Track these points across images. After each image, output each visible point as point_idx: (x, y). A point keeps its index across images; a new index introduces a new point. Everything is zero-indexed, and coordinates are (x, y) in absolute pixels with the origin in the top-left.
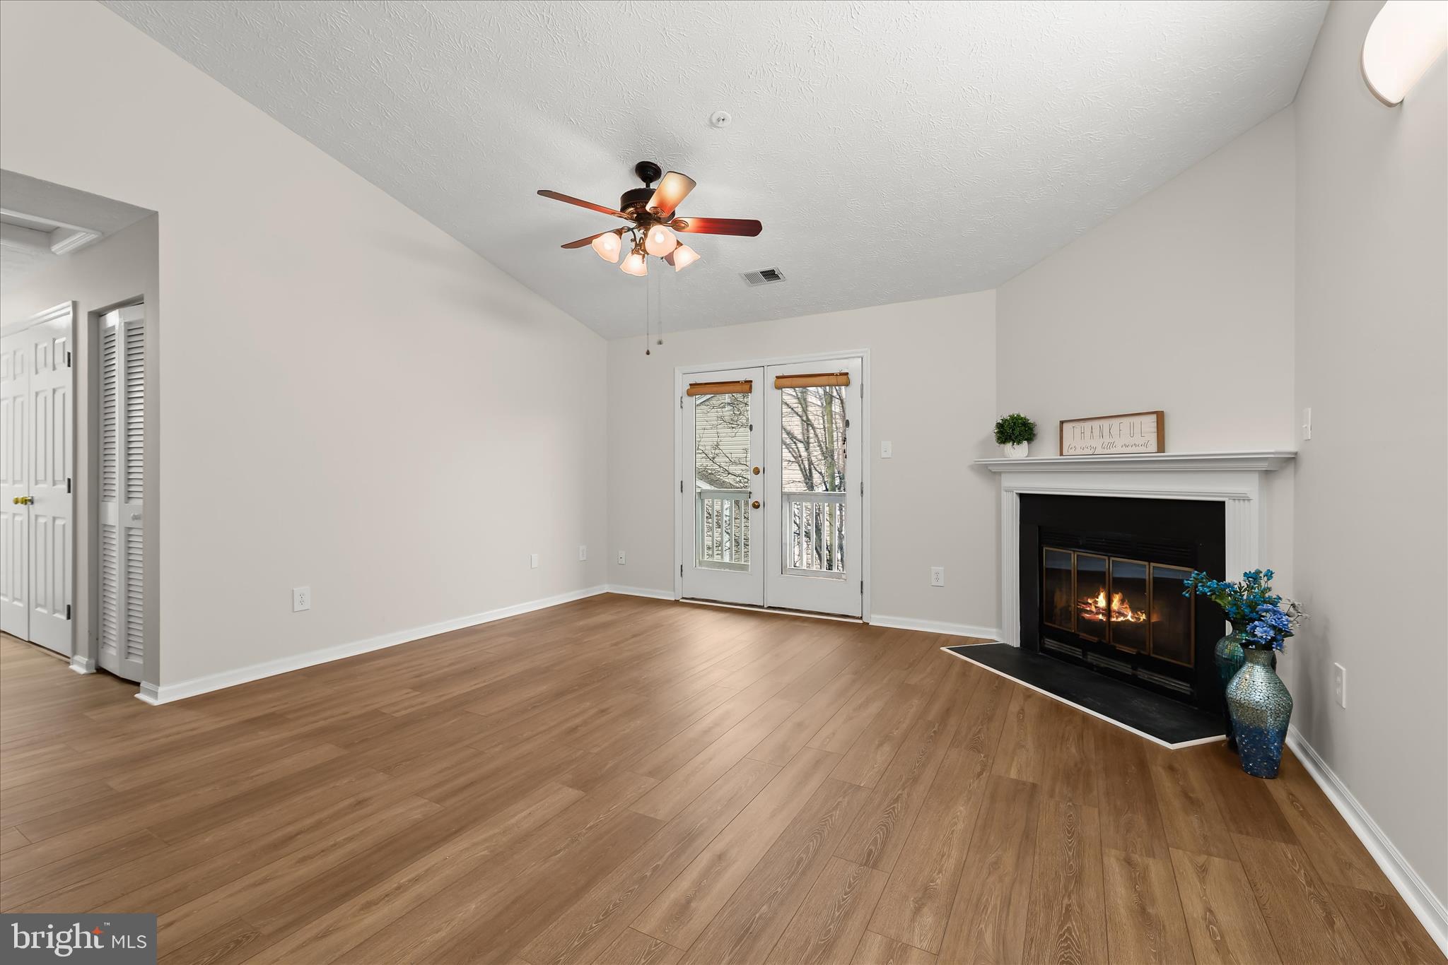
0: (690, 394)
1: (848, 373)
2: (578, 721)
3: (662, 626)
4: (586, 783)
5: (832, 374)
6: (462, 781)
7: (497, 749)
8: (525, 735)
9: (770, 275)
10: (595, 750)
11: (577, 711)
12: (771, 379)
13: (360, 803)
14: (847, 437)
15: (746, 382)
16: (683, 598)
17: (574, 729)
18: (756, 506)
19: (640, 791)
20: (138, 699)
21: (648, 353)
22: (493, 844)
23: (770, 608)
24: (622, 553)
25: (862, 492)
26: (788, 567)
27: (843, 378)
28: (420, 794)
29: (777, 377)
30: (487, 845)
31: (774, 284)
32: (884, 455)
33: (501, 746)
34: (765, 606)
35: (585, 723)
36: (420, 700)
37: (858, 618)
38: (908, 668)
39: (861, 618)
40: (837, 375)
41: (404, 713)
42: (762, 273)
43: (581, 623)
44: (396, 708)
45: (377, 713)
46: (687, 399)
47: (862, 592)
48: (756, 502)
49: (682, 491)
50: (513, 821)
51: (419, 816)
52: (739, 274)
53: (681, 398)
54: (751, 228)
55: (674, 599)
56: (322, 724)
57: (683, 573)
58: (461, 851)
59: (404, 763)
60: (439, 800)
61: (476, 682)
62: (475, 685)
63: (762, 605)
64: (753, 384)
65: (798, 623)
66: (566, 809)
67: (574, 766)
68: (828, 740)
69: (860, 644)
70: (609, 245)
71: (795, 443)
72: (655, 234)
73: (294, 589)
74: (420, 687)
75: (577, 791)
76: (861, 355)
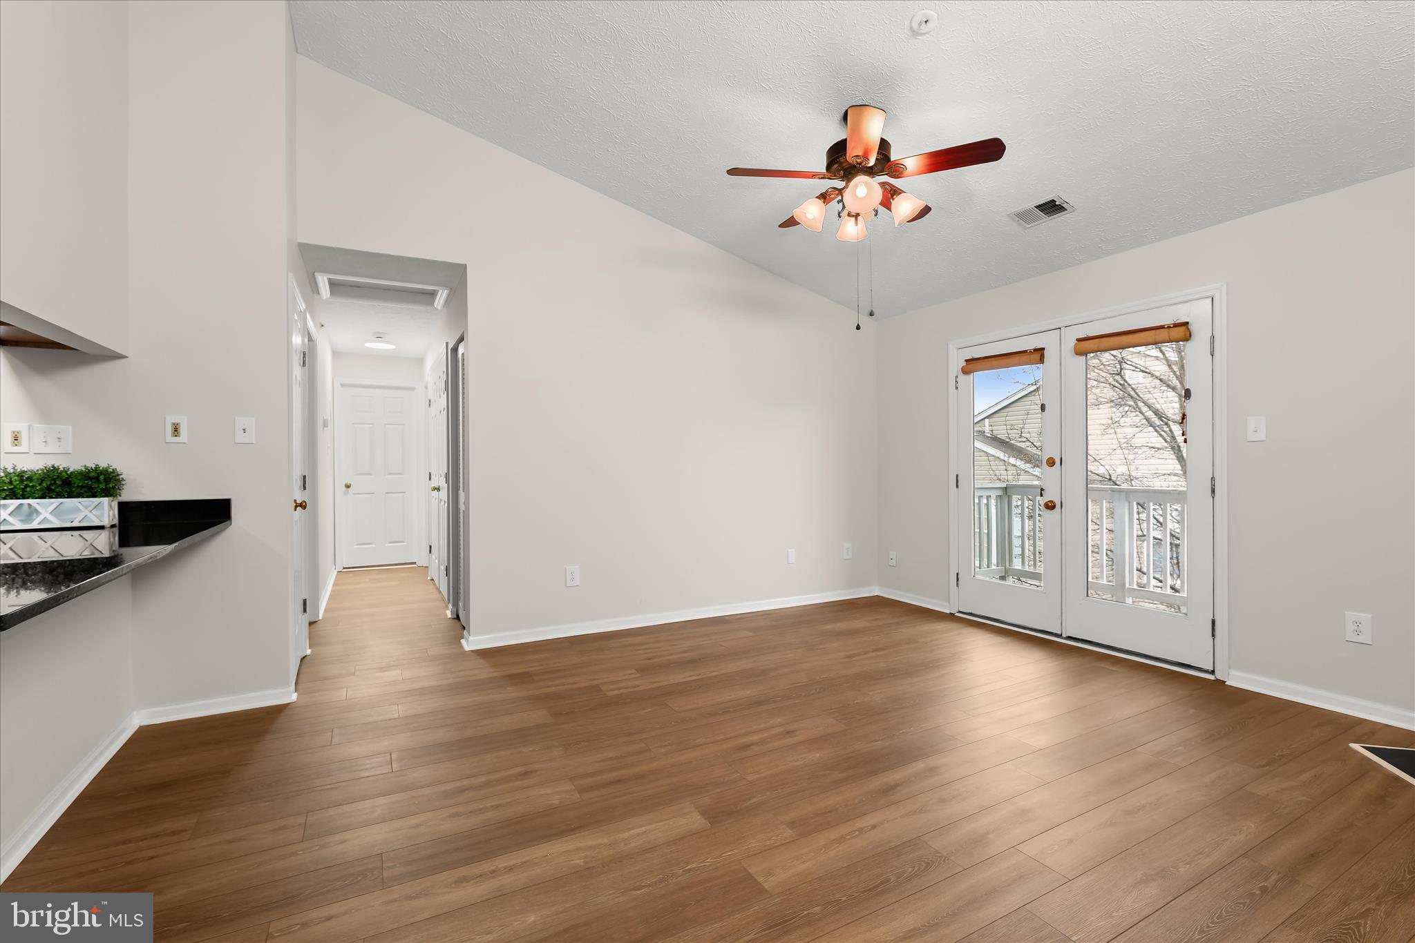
0: (965, 371)
1: (1187, 323)
2: (756, 738)
3: (917, 642)
4: (715, 815)
5: (1162, 327)
6: (613, 775)
7: (663, 750)
8: (697, 741)
9: (1051, 208)
10: (750, 778)
11: (762, 726)
12: (1070, 343)
13: (526, 774)
14: (1187, 413)
15: (1036, 350)
16: (959, 612)
17: (746, 747)
18: (1050, 506)
19: (768, 843)
20: (461, 643)
21: (858, 328)
22: (593, 855)
23: (1069, 638)
24: (893, 555)
25: (1213, 491)
26: (1127, 586)
27: (1181, 332)
28: (572, 779)
29: (1079, 340)
30: (588, 853)
31: (1058, 219)
32: (1252, 436)
33: (669, 747)
34: (1064, 635)
35: (762, 742)
36: (637, 683)
37: (1206, 671)
38: (1264, 766)
39: (1213, 672)
40: (1170, 327)
41: (616, 692)
42: (1037, 207)
43: (829, 627)
44: (612, 687)
45: (597, 688)
46: (962, 378)
47: (1213, 635)
48: (1051, 501)
49: (957, 486)
50: (626, 835)
51: (557, 802)
52: (1008, 215)
53: (957, 377)
54: (990, 150)
55: (948, 611)
56: (552, 689)
57: (959, 582)
58: (563, 852)
59: (582, 743)
60: (582, 791)
61: (692, 674)
62: (690, 676)
63: (1060, 633)
64: (1046, 352)
65: (1103, 665)
66: (680, 839)
67: (718, 791)
68: (1056, 848)
69: (1192, 711)
70: (812, 211)
71: (1166, 424)
72: (856, 186)
73: (567, 568)
74: (643, 670)
75: (704, 821)
76: (1210, 294)
